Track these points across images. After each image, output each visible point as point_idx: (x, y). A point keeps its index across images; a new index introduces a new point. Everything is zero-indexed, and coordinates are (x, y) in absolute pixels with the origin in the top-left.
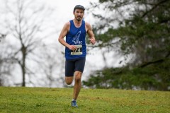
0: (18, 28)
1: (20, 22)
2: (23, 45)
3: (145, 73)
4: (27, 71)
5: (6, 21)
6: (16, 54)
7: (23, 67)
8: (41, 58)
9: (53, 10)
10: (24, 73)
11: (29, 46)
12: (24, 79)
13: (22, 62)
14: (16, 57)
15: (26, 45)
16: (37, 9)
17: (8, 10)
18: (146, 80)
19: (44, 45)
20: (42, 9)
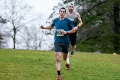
0: (12, 18)
1: (13, 14)
2: (14, 27)
3: (89, 43)
4: (16, 42)
5: (5, 13)
6: (10, 32)
7: (14, 39)
8: (24, 34)
9: (31, 8)
10: (15, 43)
11: (18, 27)
12: (14, 46)
13: (13, 37)
14: (10, 33)
15: (16, 27)
16: (23, 7)
17: (6, 7)
18: (90, 47)
19: (26, 28)
20: (25, 7)
